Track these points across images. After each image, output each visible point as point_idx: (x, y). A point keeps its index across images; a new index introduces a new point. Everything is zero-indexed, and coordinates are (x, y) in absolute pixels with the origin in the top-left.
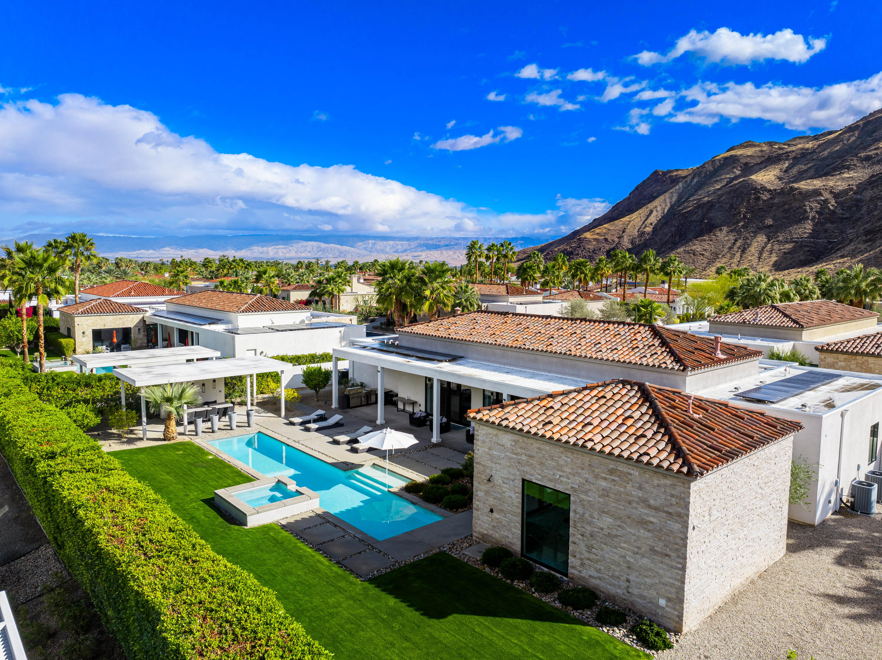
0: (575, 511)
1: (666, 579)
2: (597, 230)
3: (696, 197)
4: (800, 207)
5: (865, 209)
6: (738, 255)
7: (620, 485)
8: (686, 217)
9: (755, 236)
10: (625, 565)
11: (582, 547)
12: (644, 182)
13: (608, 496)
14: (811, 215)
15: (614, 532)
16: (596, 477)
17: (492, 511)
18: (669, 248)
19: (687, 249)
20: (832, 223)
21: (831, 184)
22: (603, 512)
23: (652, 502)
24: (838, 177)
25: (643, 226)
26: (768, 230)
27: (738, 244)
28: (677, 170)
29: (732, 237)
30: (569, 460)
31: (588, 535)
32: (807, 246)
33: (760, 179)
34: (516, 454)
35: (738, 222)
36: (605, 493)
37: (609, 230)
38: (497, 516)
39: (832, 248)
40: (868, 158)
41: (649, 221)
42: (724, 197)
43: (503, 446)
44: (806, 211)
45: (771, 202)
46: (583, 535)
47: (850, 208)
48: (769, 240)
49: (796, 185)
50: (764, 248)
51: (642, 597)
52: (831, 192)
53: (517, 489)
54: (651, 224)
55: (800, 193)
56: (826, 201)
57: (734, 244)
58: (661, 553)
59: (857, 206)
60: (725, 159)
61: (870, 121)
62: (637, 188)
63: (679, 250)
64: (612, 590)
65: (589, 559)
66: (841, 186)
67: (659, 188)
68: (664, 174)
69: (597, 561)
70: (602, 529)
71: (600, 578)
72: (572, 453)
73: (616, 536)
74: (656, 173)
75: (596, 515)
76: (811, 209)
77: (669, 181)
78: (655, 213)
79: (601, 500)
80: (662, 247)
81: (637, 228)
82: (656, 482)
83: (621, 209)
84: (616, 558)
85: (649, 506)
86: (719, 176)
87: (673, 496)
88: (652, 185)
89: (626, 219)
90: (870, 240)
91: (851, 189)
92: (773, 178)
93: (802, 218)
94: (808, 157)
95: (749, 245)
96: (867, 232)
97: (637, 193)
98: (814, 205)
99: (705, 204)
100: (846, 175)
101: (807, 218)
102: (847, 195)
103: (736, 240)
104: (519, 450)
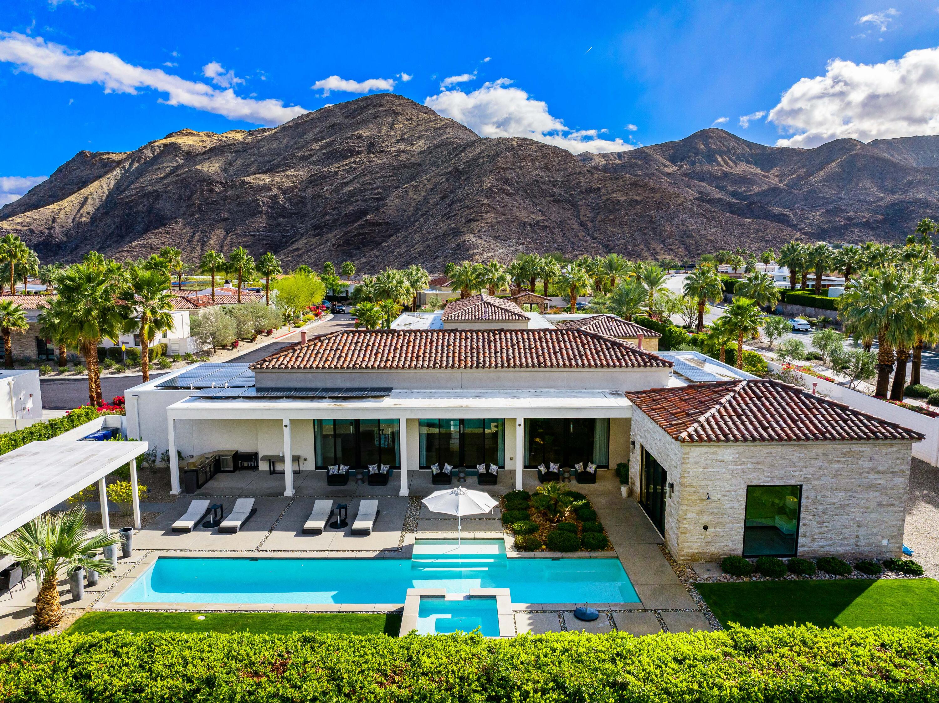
0: (808, 498)
1: (891, 523)
2: (17, 219)
3: (138, 185)
4: (253, 201)
5: (309, 205)
6: (198, 248)
7: (852, 463)
8: (131, 208)
9: (213, 229)
10: (855, 525)
11: (814, 525)
12: (68, 163)
13: (840, 475)
14: (264, 209)
15: (847, 502)
16: (830, 462)
17: (706, 528)
18: (116, 242)
19: (142, 242)
20: (284, 217)
21: (278, 180)
22: (836, 489)
23: (880, 468)
24: (282, 174)
25: (78, 216)
26: (224, 223)
27: (197, 237)
28: (108, 153)
29: (189, 230)
30: (803, 455)
31: (820, 513)
32: (264, 240)
33: (206, 169)
34: (740, 465)
35: (193, 215)
36: (838, 474)
37: (34, 219)
38: (713, 531)
39: (286, 242)
40: (304, 158)
41: (85, 210)
42: (171, 187)
43: (723, 461)
44: (259, 205)
45: (224, 194)
46: (814, 515)
47: (296, 204)
48: (228, 233)
49: (247, 179)
50: (224, 241)
51: (870, 545)
52: (279, 188)
53: (740, 498)
54: (88, 213)
55: (252, 187)
56: (275, 196)
57: (193, 237)
58: (887, 505)
59: (303, 202)
60: (165, 146)
61: (299, 124)
62: (60, 170)
63: (133, 244)
64: (841, 550)
65: (820, 533)
66: (287, 183)
67: (89, 172)
68: (93, 156)
69: (827, 533)
70: (834, 504)
71: (830, 545)
72: (806, 448)
73: (848, 505)
74: (81, 154)
75: (828, 494)
76: (264, 203)
77: (100, 165)
78: (90, 201)
79: (833, 480)
80: (106, 239)
81: (71, 218)
82: (884, 451)
83: (41, 194)
84: (847, 523)
85: (878, 472)
86: (160, 164)
87: (898, 458)
88: (79, 168)
89: (55, 206)
90: (318, 234)
91: (296, 187)
92: (219, 170)
93: (257, 213)
94: (250, 151)
95: (209, 238)
96: (315, 227)
97: (60, 176)
98: (266, 199)
99: (150, 193)
100: (289, 173)
101: (261, 212)
102: (293, 191)
103: (194, 234)
104: (744, 460)
